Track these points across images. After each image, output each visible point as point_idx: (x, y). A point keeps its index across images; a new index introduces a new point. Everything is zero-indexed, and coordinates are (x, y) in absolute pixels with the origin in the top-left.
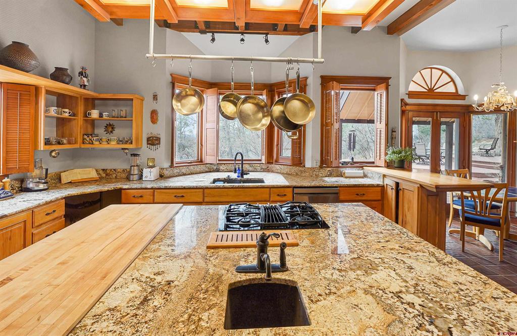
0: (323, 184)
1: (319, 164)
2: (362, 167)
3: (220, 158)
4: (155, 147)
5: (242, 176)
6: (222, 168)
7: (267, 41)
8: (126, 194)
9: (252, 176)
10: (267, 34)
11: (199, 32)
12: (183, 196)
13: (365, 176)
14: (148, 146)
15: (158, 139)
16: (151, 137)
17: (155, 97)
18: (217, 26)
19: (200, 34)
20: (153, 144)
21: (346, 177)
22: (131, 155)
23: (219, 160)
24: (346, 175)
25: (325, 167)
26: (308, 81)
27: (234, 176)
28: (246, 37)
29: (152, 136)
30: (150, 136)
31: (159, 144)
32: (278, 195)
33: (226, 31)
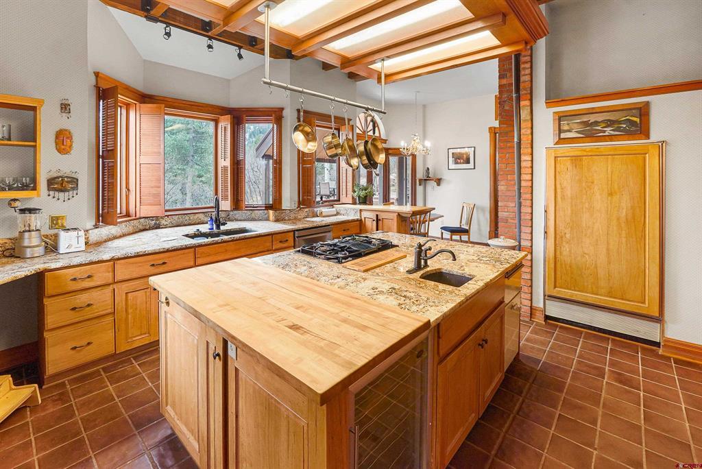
0: (307, 226)
1: (297, 205)
2: (332, 205)
3: (167, 208)
4: (67, 194)
5: (218, 227)
6: (163, 222)
7: (240, 56)
8: (57, 277)
9: (230, 226)
10: (240, 48)
11: (146, 17)
12: (164, 263)
13: (338, 214)
14: (52, 193)
15: (74, 181)
16: (58, 177)
17: (65, 107)
18: (178, 18)
19: (145, 19)
20: (63, 190)
21: (324, 217)
22: (21, 210)
23: (166, 211)
24: (324, 214)
25: (303, 208)
26: (285, 113)
27: (205, 228)
28: (215, 43)
29: (60, 174)
30: (55, 175)
31: (76, 188)
32: (281, 242)
33: (190, 28)
